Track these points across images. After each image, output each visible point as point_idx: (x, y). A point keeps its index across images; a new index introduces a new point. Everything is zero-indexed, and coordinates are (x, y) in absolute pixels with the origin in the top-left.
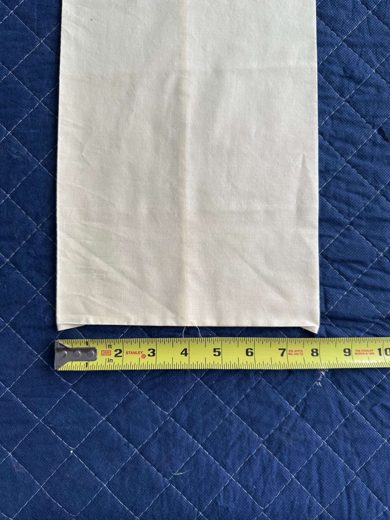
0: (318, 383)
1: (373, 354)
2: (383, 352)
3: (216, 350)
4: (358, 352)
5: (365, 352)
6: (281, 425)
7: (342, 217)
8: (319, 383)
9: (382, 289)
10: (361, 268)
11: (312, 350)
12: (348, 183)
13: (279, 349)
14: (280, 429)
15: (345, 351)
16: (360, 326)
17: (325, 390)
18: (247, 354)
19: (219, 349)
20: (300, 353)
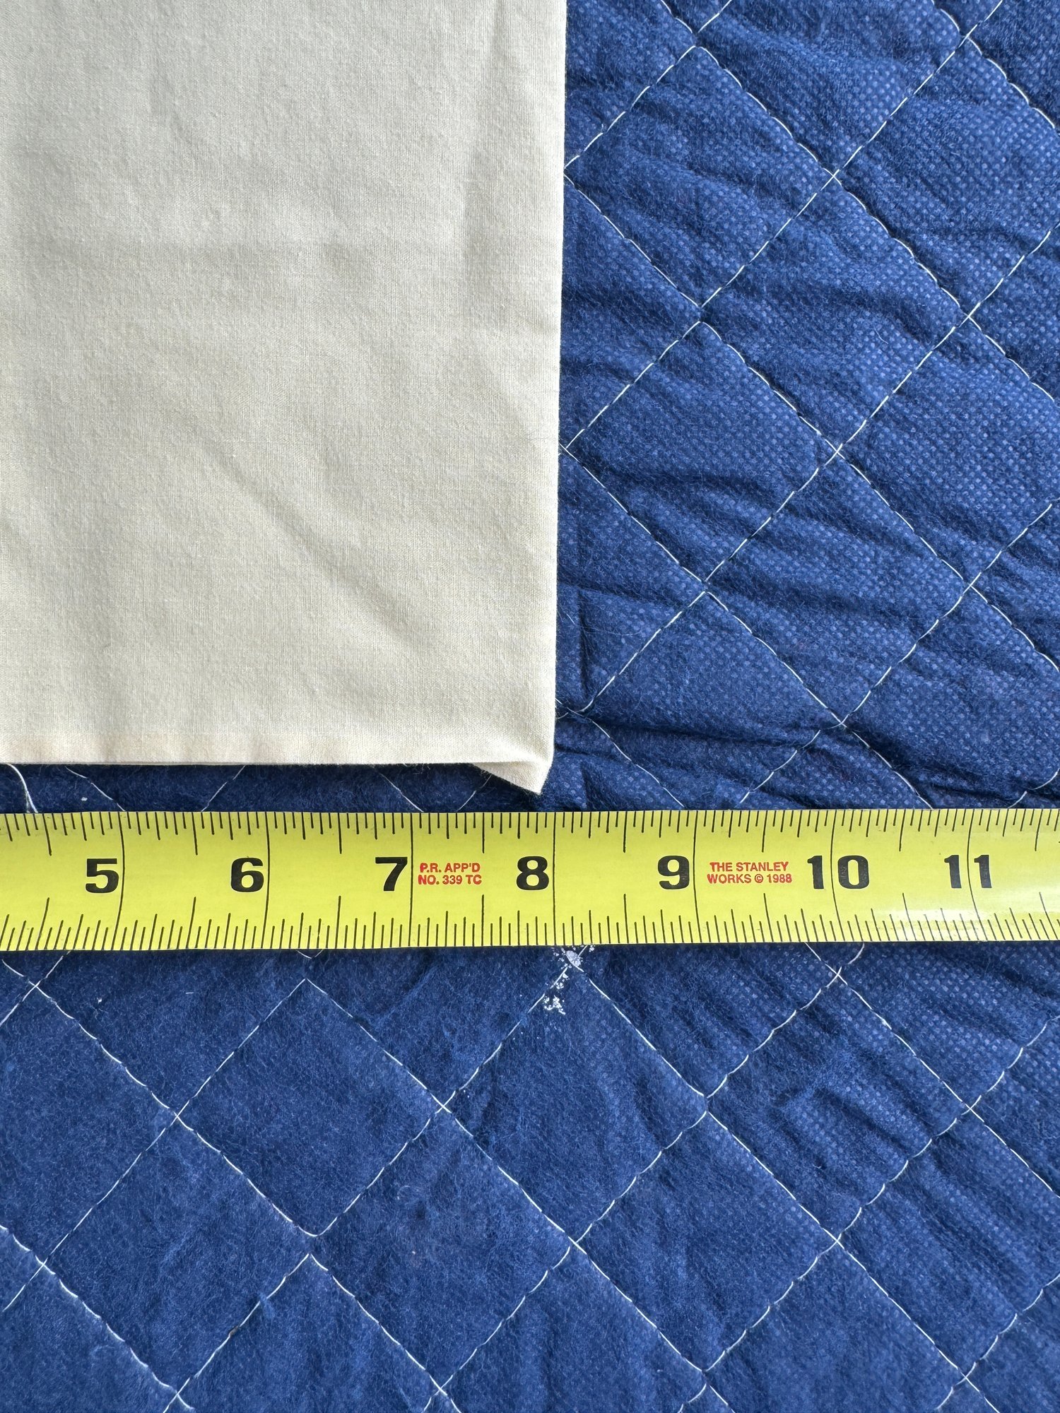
0: (551, 1003)
1: (789, 879)
2: (830, 873)
3: (100, 867)
4: (722, 873)
5: (753, 874)
6: (390, 1176)
7: (668, 287)
8: (556, 1000)
9: (836, 604)
10: (744, 509)
11: (522, 864)
12: (698, 130)
13: (379, 861)
14: (386, 1190)
15: (663, 867)
16: (735, 758)
17: (578, 1031)
18: (236, 885)
19: (114, 861)
20: (469, 876)
